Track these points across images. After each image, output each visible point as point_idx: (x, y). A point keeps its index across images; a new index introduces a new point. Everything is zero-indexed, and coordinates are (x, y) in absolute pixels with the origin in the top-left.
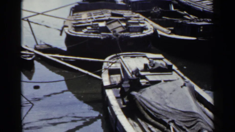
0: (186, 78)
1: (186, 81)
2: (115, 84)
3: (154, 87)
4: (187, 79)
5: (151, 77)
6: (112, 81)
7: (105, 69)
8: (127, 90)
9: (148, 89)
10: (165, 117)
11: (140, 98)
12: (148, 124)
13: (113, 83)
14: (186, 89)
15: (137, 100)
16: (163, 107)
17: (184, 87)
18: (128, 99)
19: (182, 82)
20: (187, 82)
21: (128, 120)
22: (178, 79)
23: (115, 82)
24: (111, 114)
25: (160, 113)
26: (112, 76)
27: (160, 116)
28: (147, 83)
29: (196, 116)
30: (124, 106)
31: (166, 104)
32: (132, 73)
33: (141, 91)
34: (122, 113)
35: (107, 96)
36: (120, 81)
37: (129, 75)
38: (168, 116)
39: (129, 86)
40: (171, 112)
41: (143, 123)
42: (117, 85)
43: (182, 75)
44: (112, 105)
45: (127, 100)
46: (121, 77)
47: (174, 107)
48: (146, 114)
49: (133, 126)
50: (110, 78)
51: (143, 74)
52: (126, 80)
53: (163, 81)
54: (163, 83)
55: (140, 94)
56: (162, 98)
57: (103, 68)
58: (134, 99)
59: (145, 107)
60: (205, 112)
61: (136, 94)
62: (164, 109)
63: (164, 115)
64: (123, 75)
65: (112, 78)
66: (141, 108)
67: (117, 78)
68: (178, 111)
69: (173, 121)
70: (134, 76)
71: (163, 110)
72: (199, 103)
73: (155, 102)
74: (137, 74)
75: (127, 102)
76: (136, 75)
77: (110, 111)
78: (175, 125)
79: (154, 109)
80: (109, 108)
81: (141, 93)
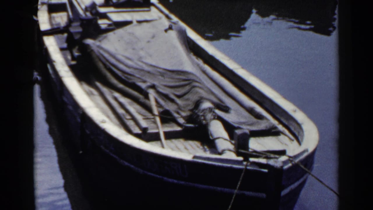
0: (172, 16)
1: (173, 21)
2: (58, 28)
3: (120, 31)
4: (175, 19)
5: (116, 16)
6: (54, 22)
7: (43, 4)
8: (77, 37)
9: (111, 35)
10: (139, 80)
11: (98, 49)
12: (113, 91)
13: (55, 27)
14: (173, 34)
15: (94, 52)
16: (136, 64)
17: (170, 32)
18: (80, 50)
19: (166, 23)
20: (174, 23)
21: (81, 84)
22: (160, 18)
23: (59, 24)
24: (53, 76)
25: (132, 73)
26: (54, 15)
27: (132, 77)
28: (110, 25)
29: (191, 77)
30: (74, 63)
31: (140, 59)
32: (86, 10)
33: (100, 38)
34: (70, 74)
35: (45, 47)
36: (66, 23)
37: (81, 12)
38: (144, 78)
39: (80, 30)
40: (149, 72)
41: (105, 90)
42: (62, 28)
43: (167, 12)
44: (54, 61)
45: (77, 52)
46: (68, 16)
47: (154, 63)
48: (109, 75)
49: (89, 94)
50: (50, 19)
51: (102, 10)
52: (77, 21)
53: (135, 23)
54: (136, 25)
55: (98, 43)
56: (134, 49)
57: (39, 3)
58: (89, 51)
59: (107, 64)
60: (204, 72)
61: (94, 44)
62: (138, 67)
63: (138, 76)
64: (70, 13)
65: (54, 18)
66: (101, 65)
67: (61, 18)
68: (161, 70)
69: (153, 87)
70: (88, 14)
71: (136, 69)
72: (194, 58)
73: (123, 56)
74: (94, 11)
75: (78, 56)
76: (91, 13)
77: (51, 71)
78: (158, 92)
79: (121, 66)
80: (49, 66)
81: (100, 41)
